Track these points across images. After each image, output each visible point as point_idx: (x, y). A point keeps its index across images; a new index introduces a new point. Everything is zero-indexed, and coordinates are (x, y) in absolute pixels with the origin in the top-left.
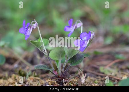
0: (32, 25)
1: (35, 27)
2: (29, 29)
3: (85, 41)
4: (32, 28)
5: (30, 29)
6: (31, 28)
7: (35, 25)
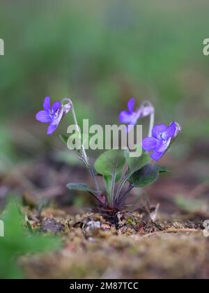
0: (62, 106)
1: (67, 111)
2: (56, 114)
3: (163, 139)
4: (62, 111)
5: (59, 114)
6: (60, 112)
7: (67, 106)
